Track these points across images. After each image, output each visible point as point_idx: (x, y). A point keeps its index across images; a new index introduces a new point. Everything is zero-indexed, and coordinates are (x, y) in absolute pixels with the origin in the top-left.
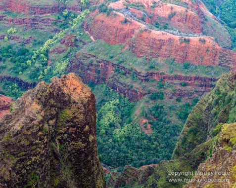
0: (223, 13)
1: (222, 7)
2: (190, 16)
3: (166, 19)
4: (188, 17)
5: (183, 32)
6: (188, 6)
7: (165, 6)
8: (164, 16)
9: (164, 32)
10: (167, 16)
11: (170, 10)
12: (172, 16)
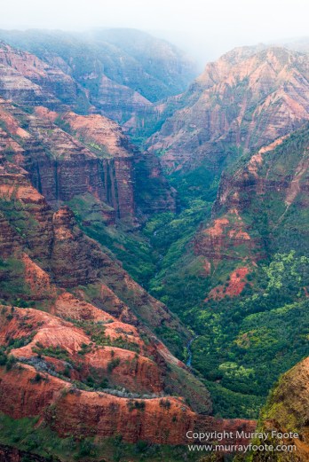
0: (196, 357)
1: (193, 347)
2: (143, 365)
3: (104, 372)
4: (140, 366)
5: (134, 392)
6: (139, 349)
7: (101, 351)
8: (100, 366)
9: (102, 394)
10: (106, 367)
11: (109, 356)
12: (114, 367)
